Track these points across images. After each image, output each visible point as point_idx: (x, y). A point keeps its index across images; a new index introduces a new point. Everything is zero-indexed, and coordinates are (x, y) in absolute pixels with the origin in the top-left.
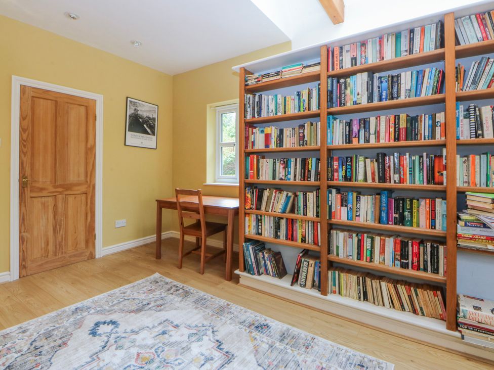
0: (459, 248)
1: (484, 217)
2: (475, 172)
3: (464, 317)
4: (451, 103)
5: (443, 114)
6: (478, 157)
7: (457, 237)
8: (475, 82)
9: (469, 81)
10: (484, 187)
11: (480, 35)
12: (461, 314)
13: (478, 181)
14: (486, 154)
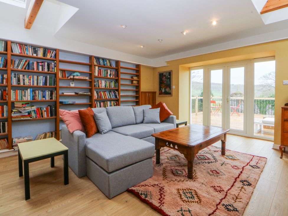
0: (12, 121)
1: (20, 110)
2: (18, 95)
3: (15, 143)
4: (9, 72)
5: (6, 75)
6: (18, 91)
7: (12, 117)
8: (18, 66)
9: (16, 65)
10: (20, 100)
11: (20, 51)
12: (14, 142)
13: (18, 99)
14: (21, 90)
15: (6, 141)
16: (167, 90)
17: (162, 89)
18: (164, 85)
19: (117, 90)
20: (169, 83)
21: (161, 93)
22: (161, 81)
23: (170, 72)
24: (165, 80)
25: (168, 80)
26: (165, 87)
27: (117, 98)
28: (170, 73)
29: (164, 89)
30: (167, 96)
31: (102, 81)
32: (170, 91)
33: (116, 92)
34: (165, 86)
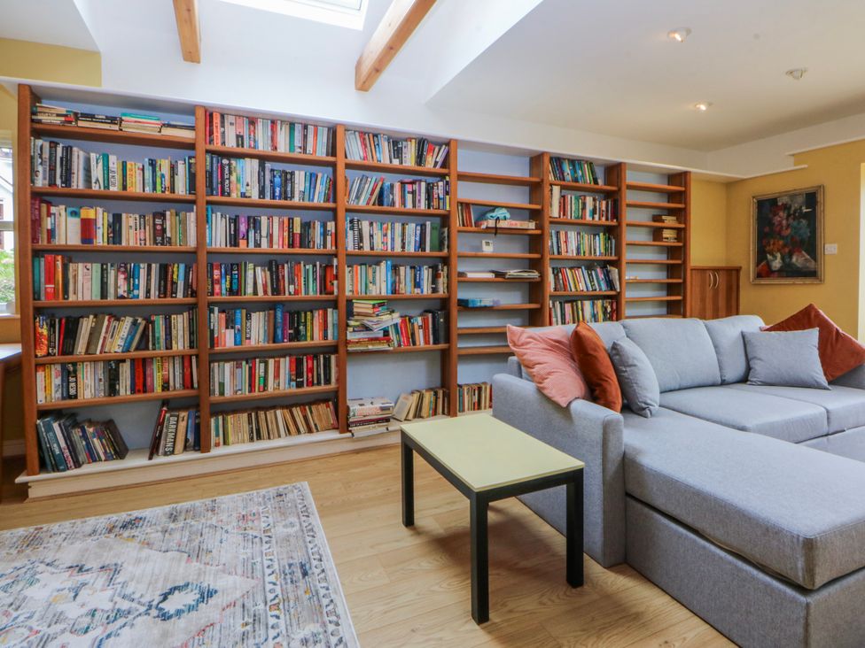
0: (348, 353)
1: (366, 321)
2: (357, 281)
4: (341, 213)
5: (333, 223)
6: (359, 267)
7: (347, 342)
8: (358, 197)
9: (353, 195)
10: (363, 294)
11: (362, 154)
13: (357, 291)
14: (365, 264)
15: (332, 407)
16: (798, 260)
17: (769, 257)
18: (781, 242)
19: (616, 263)
20: (806, 232)
21: (764, 272)
22: (767, 229)
23: (811, 191)
24: (784, 222)
25: (804, 222)
26: (787, 250)
27: (615, 290)
28: (812, 198)
29: (779, 255)
30: (794, 284)
31: (569, 233)
32: (812, 265)
33: (609, 268)
34: (785, 246)
